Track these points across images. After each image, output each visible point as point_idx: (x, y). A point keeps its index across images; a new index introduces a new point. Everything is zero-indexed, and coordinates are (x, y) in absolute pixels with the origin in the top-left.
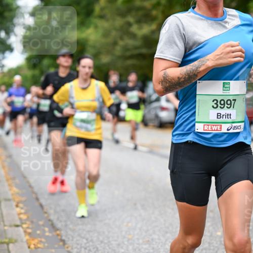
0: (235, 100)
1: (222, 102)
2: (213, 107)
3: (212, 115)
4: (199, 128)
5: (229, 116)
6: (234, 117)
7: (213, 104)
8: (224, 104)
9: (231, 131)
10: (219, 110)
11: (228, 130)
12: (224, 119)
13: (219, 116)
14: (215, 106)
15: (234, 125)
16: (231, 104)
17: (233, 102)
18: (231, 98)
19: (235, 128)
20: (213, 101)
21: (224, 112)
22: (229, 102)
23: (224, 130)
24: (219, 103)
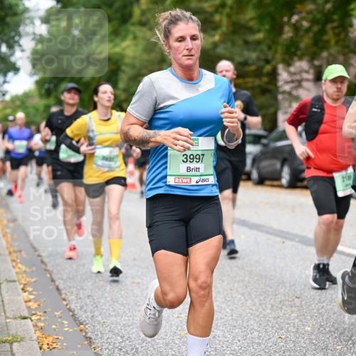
0: (203, 155)
1: (192, 157)
2: (183, 161)
3: (183, 168)
4: (171, 181)
5: (197, 169)
6: (202, 171)
7: (183, 158)
8: (193, 159)
9: (200, 183)
10: (188, 164)
11: (197, 182)
12: (193, 173)
13: (189, 169)
14: (185, 160)
15: (202, 178)
16: (199, 158)
17: (201, 157)
18: (200, 153)
19: (204, 180)
20: (183, 156)
21: (193, 165)
22: (198, 157)
23: (194, 183)
24: (188, 158)
